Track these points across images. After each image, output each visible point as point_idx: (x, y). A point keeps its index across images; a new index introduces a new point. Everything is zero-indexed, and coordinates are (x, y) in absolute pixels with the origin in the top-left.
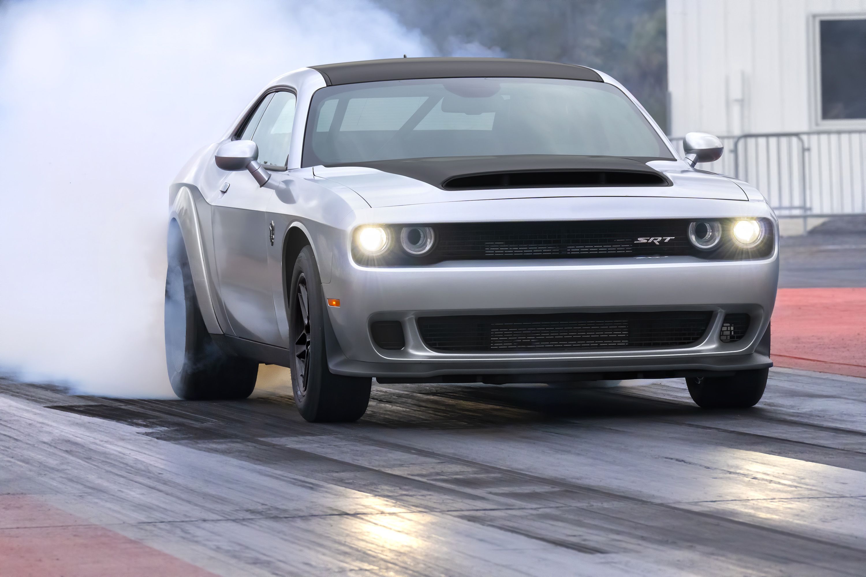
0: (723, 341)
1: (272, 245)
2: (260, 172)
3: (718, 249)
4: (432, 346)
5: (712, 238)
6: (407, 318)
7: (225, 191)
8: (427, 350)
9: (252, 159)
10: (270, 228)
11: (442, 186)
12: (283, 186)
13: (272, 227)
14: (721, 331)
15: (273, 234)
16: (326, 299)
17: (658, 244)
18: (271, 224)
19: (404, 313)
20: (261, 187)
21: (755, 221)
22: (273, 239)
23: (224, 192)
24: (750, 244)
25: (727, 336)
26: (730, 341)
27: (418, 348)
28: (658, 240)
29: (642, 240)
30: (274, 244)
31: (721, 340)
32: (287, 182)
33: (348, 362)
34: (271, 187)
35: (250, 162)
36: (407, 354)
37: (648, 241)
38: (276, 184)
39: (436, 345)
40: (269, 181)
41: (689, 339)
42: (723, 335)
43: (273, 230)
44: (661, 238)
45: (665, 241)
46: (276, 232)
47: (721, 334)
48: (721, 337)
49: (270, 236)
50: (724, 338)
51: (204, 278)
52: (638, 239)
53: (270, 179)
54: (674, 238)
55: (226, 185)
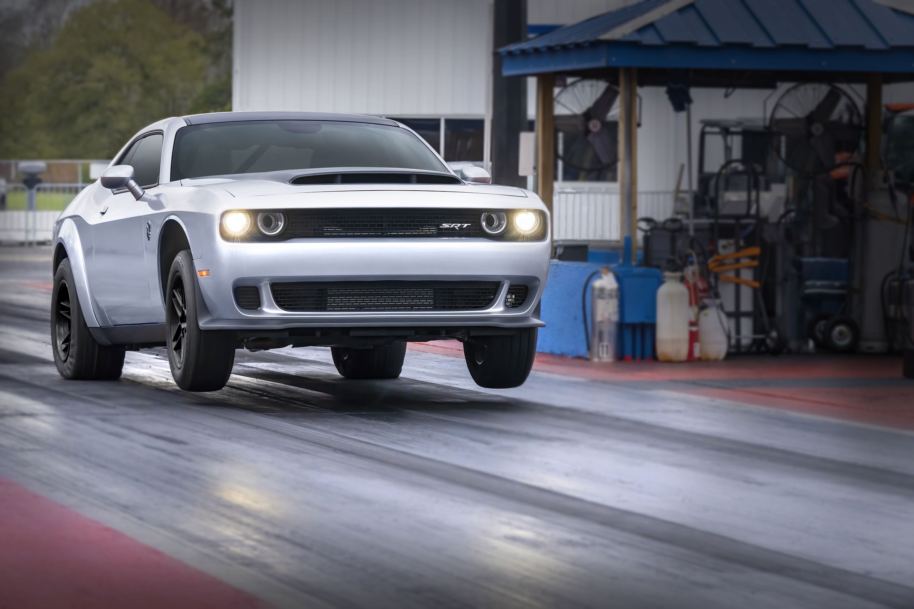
0: (508, 306)
1: (149, 240)
2: (137, 189)
3: (504, 233)
4: (282, 306)
5: (500, 225)
6: (262, 284)
7: (105, 211)
8: (278, 309)
9: (130, 179)
10: (147, 227)
11: (289, 183)
12: (155, 198)
13: (149, 226)
14: (506, 298)
15: (149, 231)
16: (196, 272)
17: (457, 229)
18: (148, 224)
19: (259, 280)
20: (137, 200)
21: (531, 213)
22: (149, 235)
23: (103, 213)
24: (529, 231)
25: (510, 302)
26: (512, 306)
27: (271, 306)
28: (458, 226)
29: (446, 226)
30: (150, 239)
31: (506, 306)
32: (157, 196)
33: (213, 321)
34: (145, 200)
35: (129, 181)
36: (262, 312)
37: (450, 226)
38: (149, 197)
39: (285, 306)
40: (143, 195)
41: (482, 304)
42: (507, 302)
43: (149, 228)
44: (460, 224)
45: (463, 227)
46: (152, 229)
47: (506, 301)
48: (506, 303)
49: (147, 233)
50: (508, 304)
51: (85, 284)
52: (443, 225)
53: (144, 194)
54: (470, 224)
55: (105, 207)
